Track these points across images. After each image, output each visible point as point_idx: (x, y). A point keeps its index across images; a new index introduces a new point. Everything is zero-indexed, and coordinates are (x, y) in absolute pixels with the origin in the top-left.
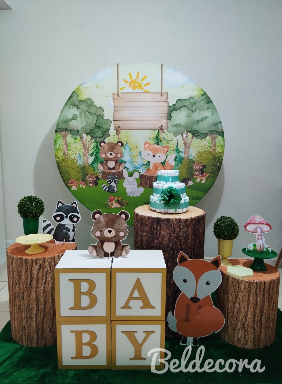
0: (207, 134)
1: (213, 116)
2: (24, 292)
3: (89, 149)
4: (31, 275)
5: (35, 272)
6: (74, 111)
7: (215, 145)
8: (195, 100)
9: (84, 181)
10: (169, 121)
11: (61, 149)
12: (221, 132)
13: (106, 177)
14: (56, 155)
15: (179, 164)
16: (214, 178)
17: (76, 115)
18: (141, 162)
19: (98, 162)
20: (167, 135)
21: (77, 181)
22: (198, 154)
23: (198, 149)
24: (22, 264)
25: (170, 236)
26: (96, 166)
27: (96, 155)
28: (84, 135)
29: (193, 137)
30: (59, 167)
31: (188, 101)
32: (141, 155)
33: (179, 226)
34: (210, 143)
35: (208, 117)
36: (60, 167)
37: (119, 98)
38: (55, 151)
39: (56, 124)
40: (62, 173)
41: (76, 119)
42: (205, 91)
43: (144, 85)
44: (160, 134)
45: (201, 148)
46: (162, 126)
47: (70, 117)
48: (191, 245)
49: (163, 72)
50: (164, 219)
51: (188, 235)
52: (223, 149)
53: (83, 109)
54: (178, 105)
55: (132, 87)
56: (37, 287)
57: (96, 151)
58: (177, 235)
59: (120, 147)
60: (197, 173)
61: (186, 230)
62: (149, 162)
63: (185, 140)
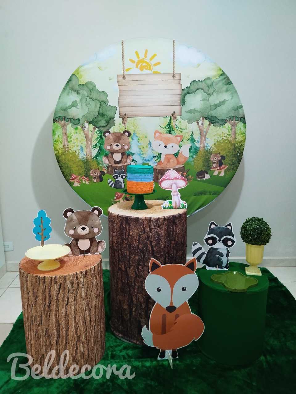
0: (226, 121)
1: (233, 100)
2: (42, 316)
3: (91, 140)
4: (50, 296)
5: (55, 292)
6: (74, 97)
7: (235, 133)
8: (213, 81)
9: (87, 176)
10: (182, 106)
11: (61, 140)
12: (242, 117)
13: (112, 172)
14: (55, 148)
15: (194, 155)
16: (234, 170)
17: (76, 101)
18: (151, 153)
19: (102, 155)
20: (180, 122)
21: (79, 177)
22: (216, 143)
23: (216, 138)
24: (39, 283)
25: (140, 237)
26: (101, 160)
27: (100, 147)
28: (85, 124)
29: (210, 124)
30: (58, 161)
31: (204, 83)
32: (150, 146)
33: (150, 226)
34: (230, 131)
35: (227, 101)
36: (60, 161)
37: (124, 80)
38: (54, 143)
39: (54, 112)
40: (63, 168)
41: (76, 106)
42: (224, 71)
43: (153, 65)
44: (172, 121)
45: (219, 137)
46: (174, 112)
47: (69, 103)
48: (164, 247)
49: (175, 49)
50: (133, 218)
51: (160, 236)
52: (244, 137)
53: (84, 95)
54: (193, 88)
55: (139, 68)
56: (57, 310)
57: (100, 143)
58: (147, 236)
59: (127, 137)
60: (214, 165)
61: (158, 230)
62: (160, 154)
63: (201, 128)
